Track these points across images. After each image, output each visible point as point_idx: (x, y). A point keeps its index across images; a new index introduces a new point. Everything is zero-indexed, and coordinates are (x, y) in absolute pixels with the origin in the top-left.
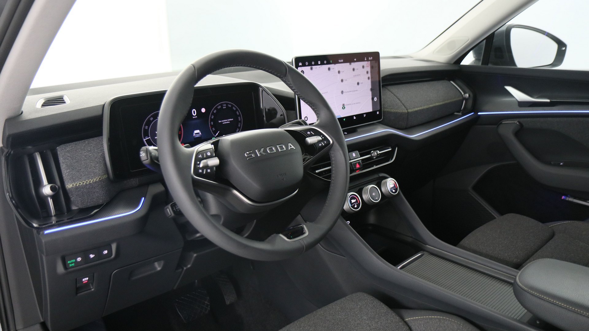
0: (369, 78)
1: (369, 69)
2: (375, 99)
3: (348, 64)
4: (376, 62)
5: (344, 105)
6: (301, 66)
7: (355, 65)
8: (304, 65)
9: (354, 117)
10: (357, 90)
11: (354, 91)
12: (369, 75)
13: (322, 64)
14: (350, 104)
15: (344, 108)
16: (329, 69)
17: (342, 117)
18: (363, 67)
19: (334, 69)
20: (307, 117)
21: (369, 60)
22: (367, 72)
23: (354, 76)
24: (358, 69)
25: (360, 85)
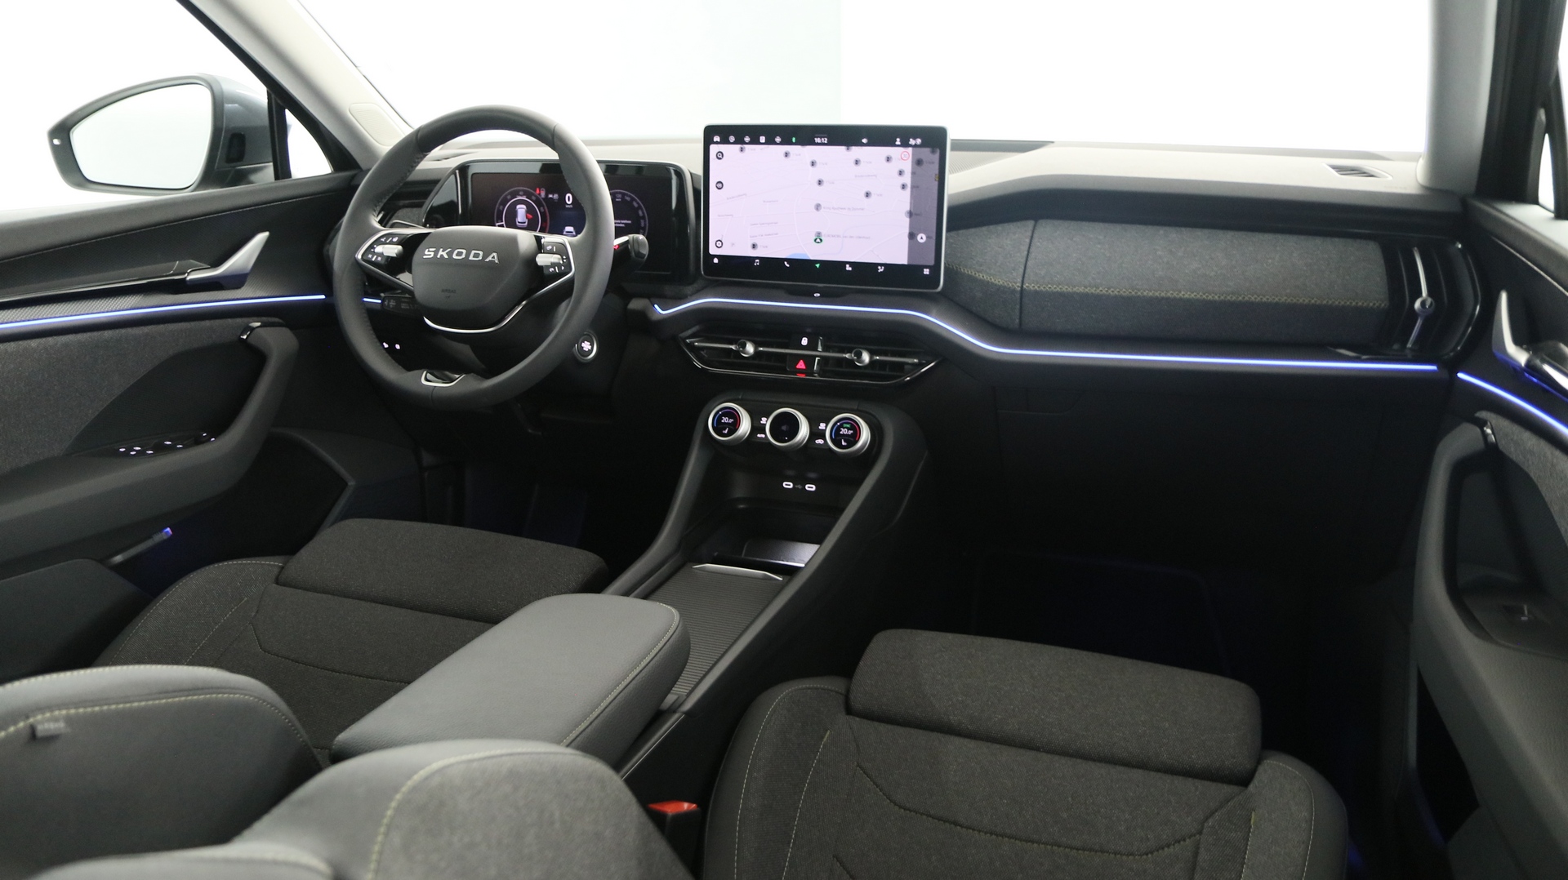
0: (904, 187)
1: (908, 167)
2: (922, 238)
3: (843, 148)
4: (933, 152)
5: (819, 234)
6: (717, 143)
7: (856, 151)
8: (725, 141)
9: (848, 266)
10: (863, 209)
11: (854, 209)
12: (907, 179)
13: (770, 141)
14: (838, 236)
15: (818, 240)
16: (787, 155)
17: (812, 258)
18: (888, 159)
19: (799, 155)
20: (721, 241)
21: (911, 146)
22: (901, 173)
23: (856, 176)
24: (871, 163)
25: (873, 197)
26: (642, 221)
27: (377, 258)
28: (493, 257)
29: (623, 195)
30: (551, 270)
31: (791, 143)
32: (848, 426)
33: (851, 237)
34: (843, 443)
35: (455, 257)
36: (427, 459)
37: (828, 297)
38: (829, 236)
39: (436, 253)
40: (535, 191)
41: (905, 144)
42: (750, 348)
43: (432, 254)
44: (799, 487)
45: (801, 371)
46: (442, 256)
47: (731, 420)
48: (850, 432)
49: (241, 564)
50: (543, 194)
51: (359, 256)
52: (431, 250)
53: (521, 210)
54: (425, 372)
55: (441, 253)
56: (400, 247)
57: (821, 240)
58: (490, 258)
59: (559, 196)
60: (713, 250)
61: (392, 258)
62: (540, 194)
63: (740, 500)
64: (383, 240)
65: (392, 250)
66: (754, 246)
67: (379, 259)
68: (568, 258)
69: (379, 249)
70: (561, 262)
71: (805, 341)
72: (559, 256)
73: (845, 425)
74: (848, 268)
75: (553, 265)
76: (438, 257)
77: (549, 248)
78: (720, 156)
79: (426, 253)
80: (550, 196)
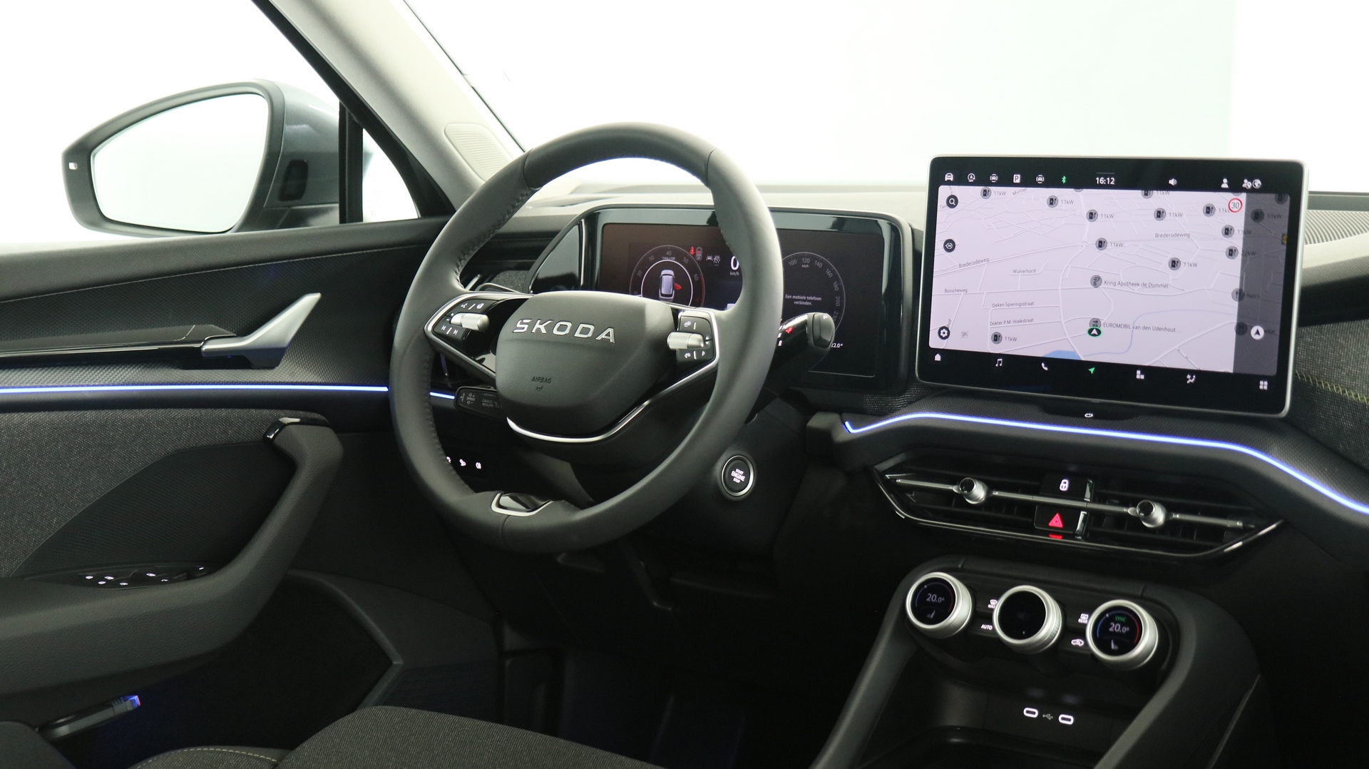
0: (1231, 253)
1: (1238, 221)
2: (1258, 332)
3: (1138, 193)
4: (1280, 200)
5: (1096, 322)
6: (949, 183)
7: (1159, 198)
8: (960, 181)
9: (1138, 372)
10: (1166, 286)
11: (1152, 286)
12: (1237, 241)
13: (1028, 182)
14: (1126, 326)
15: (1094, 332)
16: (1052, 201)
17: (1083, 357)
18: (1209, 210)
19: (1072, 202)
20: (947, 329)
21: (1245, 190)
22: (1227, 231)
23: (1157, 235)
24: (1180, 215)
25: (1182, 268)
26: (838, 299)
27: (452, 331)
28: (608, 334)
29: (813, 258)
30: (687, 355)
31: (1058, 185)
32: (1123, 619)
33: (1145, 328)
34: (1113, 646)
35: (555, 332)
36: (512, 639)
37: (1106, 418)
38: (1111, 325)
39: (531, 325)
40: (689, 251)
41: (1236, 188)
42: (979, 492)
43: (526, 326)
44: (1049, 717)
45: (1056, 531)
46: (539, 329)
47: (941, 599)
48: (1126, 629)
49: (220, 752)
50: (699, 255)
51: (430, 328)
52: (525, 321)
53: (667, 277)
54: (498, 495)
55: (537, 326)
56: (485, 318)
57: (1099, 332)
58: (603, 336)
59: (721, 258)
60: (935, 342)
61: (473, 332)
62: (694, 255)
63: (953, 730)
64: (463, 306)
65: (474, 321)
66: (996, 338)
67: (456, 332)
68: (712, 340)
69: (457, 319)
70: (702, 345)
71: (1064, 485)
72: (699, 337)
73: (1118, 618)
74: (1139, 376)
75: (691, 349)
76: (534, 331)
77: (688, 324)
78: (953, 202)
79: (518, 325)
80: (710, 258)
